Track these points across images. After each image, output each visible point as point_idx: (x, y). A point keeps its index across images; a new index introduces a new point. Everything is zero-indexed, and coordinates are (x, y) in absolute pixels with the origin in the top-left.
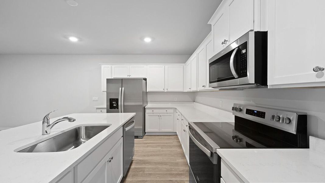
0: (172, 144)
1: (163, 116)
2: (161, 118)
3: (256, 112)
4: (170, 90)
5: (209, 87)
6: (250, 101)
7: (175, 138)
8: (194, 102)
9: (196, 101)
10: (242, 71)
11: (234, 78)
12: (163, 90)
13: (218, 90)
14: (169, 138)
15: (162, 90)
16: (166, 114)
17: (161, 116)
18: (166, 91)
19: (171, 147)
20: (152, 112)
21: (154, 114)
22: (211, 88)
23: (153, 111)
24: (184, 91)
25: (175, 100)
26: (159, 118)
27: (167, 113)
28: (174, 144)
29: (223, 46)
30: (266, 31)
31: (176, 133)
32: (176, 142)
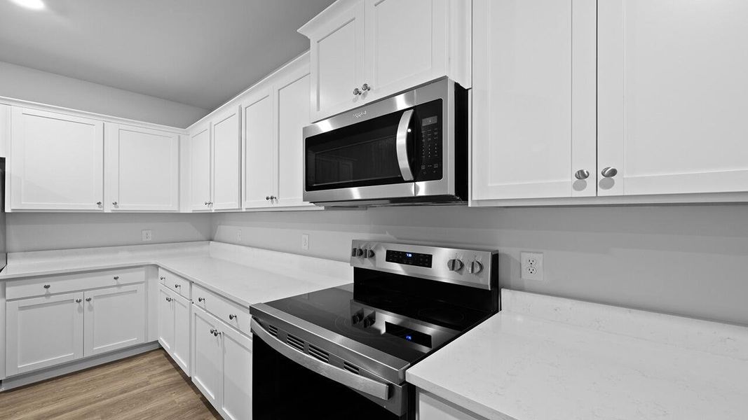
0: (148, 387)
1: (95, 297)
2: (91, 308)
3: (410, 255)
4: (125, 206)
5: (304, 201)
6: (385, 233)
7: (151, 362)
8: (211, 240)
9: (215, 239)
10: (425, 166)
11: (400, 180)
12: (96, 208)
13: (323, 208)
14: (130, 369)
15: (92, 206)
16: (115, 290)
17: (89, 300)
18: (108, 209)
19: (146, 398)
20: (44, 291)
21: (53, 299)
22: (307, 203)
23: (47, 287)
24: (182, 211)
25: (145, 240)
26: (81, 310)
27: (119, 286)
28: (155, 385)
29: (355, 100)
30: (466, 88)
31: (157, 342)
32: (161, 374)
